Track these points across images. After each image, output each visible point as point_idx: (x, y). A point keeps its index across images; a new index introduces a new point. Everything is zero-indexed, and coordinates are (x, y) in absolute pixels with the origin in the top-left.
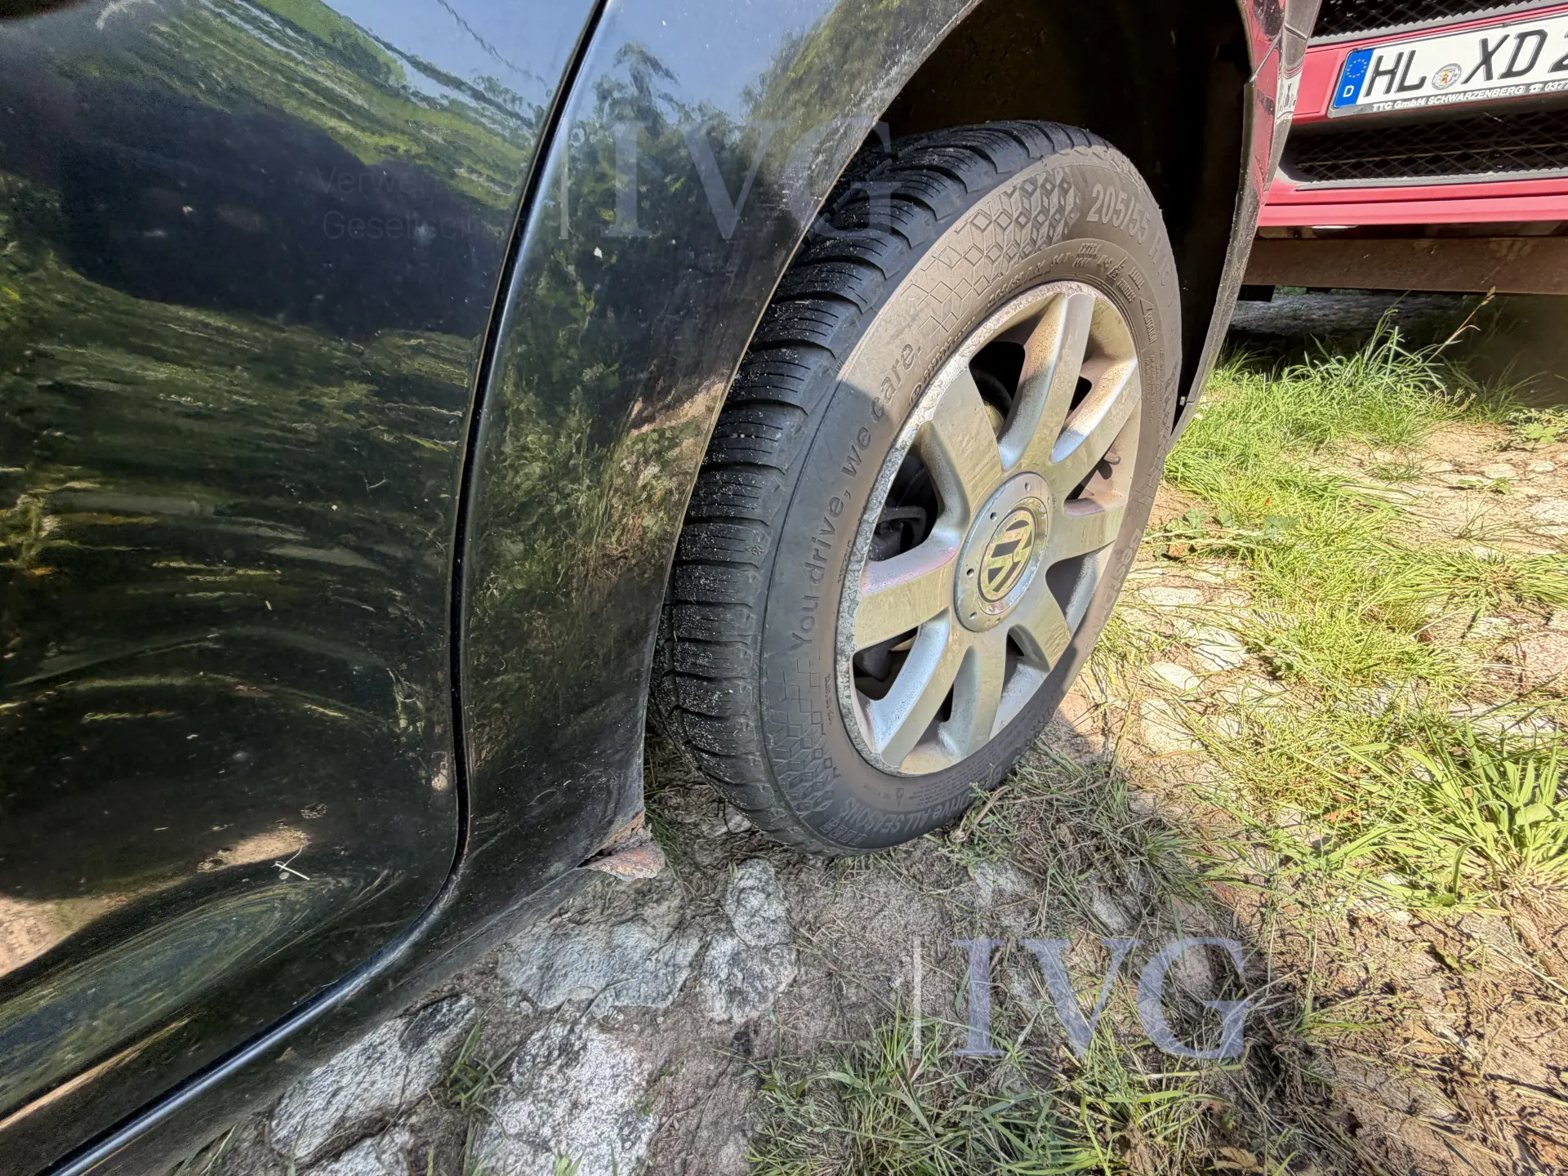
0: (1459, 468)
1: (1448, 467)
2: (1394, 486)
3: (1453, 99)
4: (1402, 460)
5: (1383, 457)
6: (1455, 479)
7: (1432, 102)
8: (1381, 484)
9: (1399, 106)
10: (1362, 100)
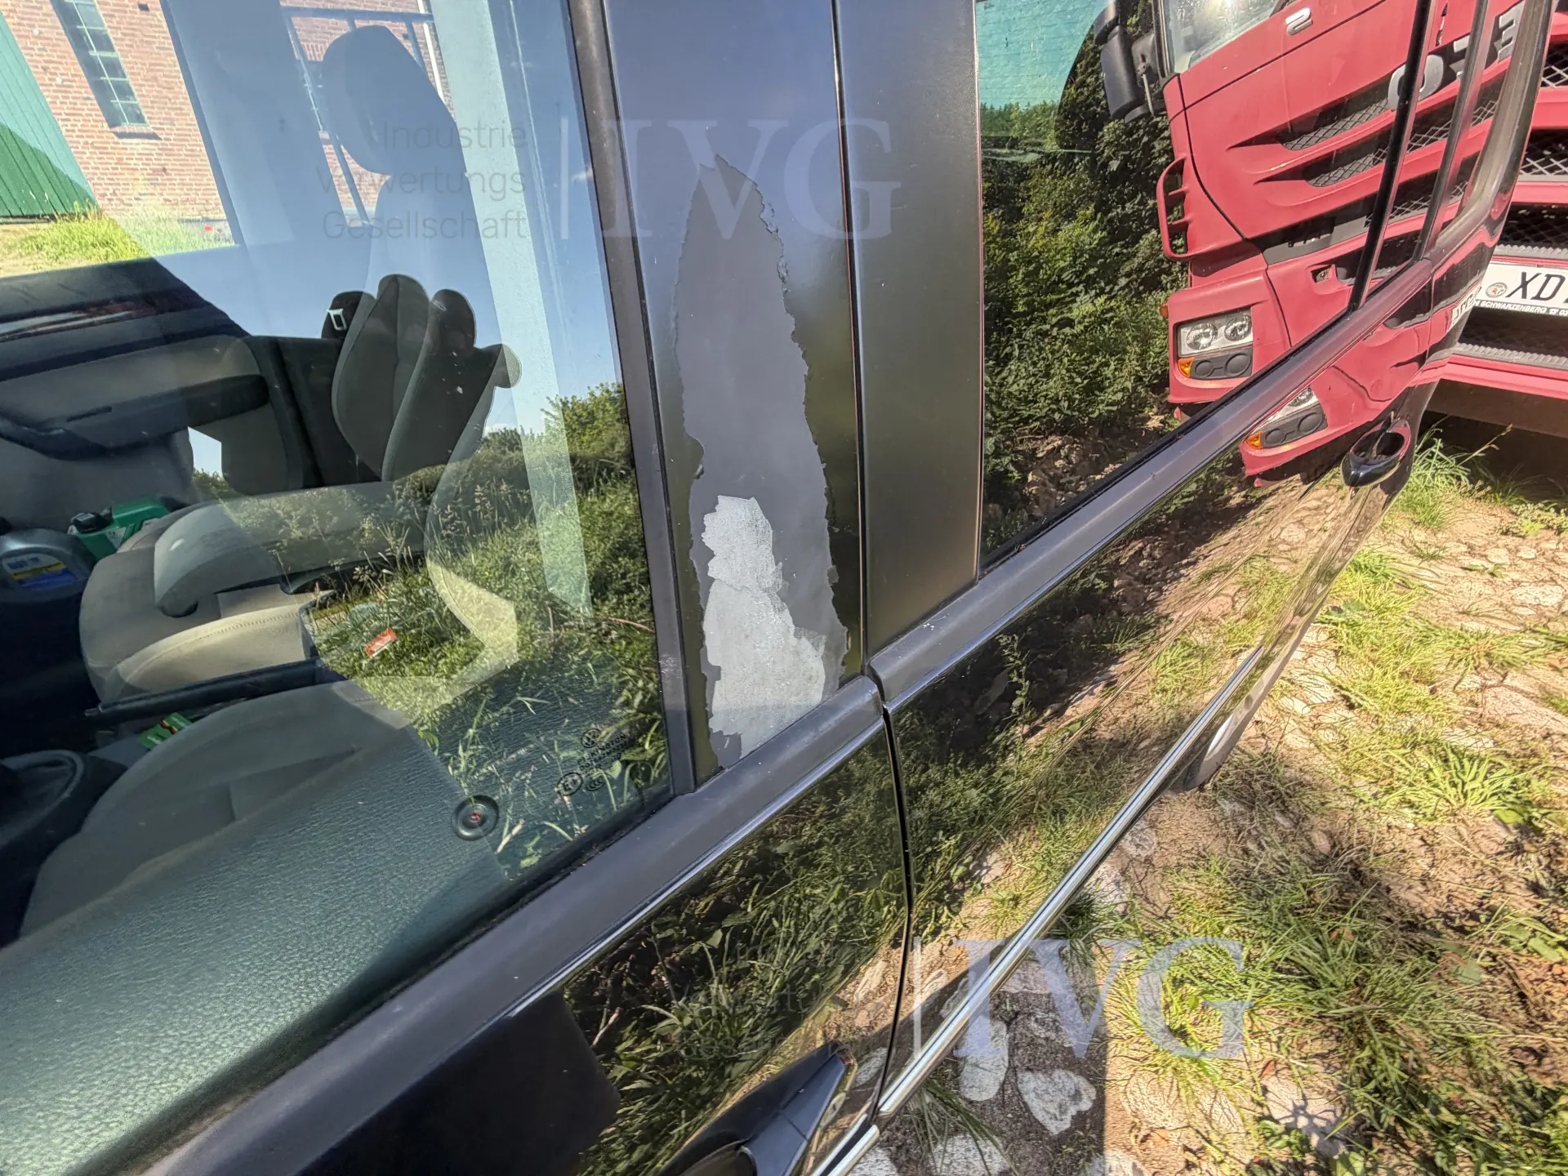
0: (1472, 551)
2: (1425, 565)
3: (1499, 306)
4: (1432, 540)
5: (1419, 535)
6: (1467, 561)
7: (1484, 305)
8: (1416, 562)
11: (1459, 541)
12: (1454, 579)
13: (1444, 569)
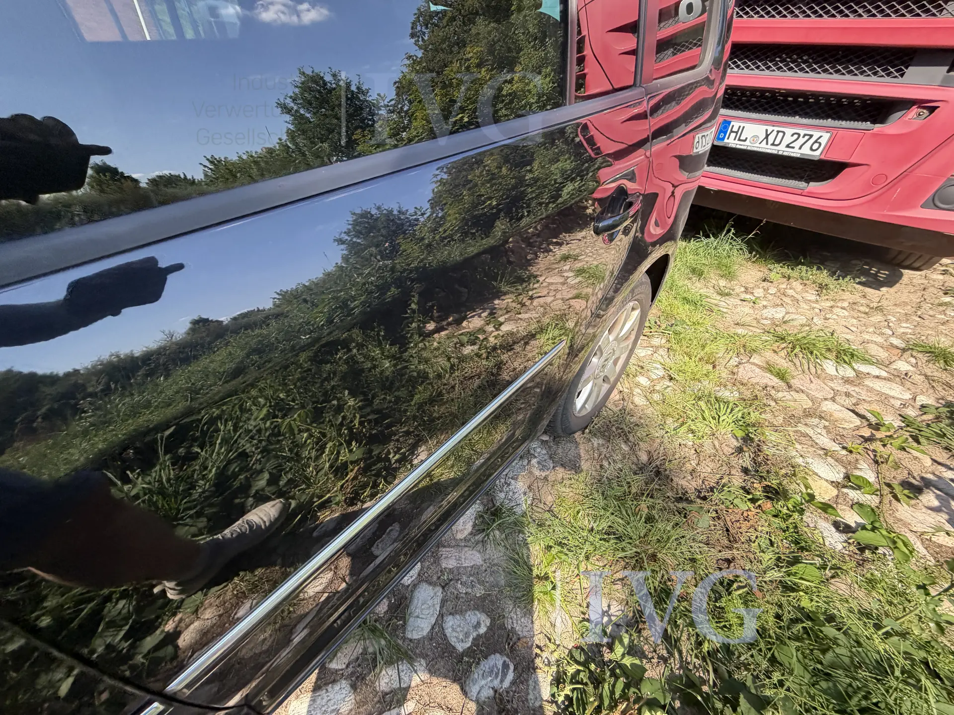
0: (747, 290)
1: (743, 289)
2: (723, 299)
3: (755, 149)
4: (729, 285)
5: (722, 283)
6: (743, 296)
7: (749, 148)
8: (718, 297)
9: (738, 147)
10: (726, 140)
11: (742, 286)
12: (735, 306)
13: (732, 301)
